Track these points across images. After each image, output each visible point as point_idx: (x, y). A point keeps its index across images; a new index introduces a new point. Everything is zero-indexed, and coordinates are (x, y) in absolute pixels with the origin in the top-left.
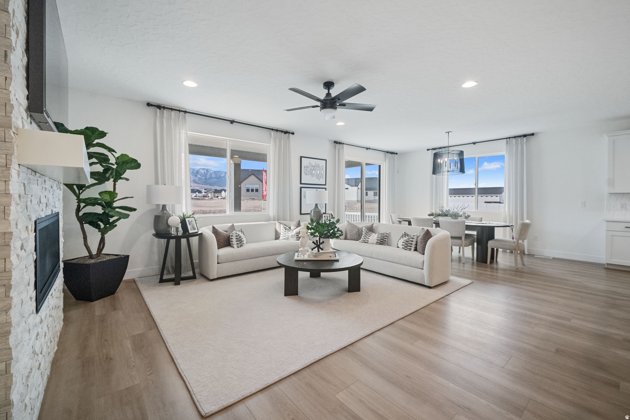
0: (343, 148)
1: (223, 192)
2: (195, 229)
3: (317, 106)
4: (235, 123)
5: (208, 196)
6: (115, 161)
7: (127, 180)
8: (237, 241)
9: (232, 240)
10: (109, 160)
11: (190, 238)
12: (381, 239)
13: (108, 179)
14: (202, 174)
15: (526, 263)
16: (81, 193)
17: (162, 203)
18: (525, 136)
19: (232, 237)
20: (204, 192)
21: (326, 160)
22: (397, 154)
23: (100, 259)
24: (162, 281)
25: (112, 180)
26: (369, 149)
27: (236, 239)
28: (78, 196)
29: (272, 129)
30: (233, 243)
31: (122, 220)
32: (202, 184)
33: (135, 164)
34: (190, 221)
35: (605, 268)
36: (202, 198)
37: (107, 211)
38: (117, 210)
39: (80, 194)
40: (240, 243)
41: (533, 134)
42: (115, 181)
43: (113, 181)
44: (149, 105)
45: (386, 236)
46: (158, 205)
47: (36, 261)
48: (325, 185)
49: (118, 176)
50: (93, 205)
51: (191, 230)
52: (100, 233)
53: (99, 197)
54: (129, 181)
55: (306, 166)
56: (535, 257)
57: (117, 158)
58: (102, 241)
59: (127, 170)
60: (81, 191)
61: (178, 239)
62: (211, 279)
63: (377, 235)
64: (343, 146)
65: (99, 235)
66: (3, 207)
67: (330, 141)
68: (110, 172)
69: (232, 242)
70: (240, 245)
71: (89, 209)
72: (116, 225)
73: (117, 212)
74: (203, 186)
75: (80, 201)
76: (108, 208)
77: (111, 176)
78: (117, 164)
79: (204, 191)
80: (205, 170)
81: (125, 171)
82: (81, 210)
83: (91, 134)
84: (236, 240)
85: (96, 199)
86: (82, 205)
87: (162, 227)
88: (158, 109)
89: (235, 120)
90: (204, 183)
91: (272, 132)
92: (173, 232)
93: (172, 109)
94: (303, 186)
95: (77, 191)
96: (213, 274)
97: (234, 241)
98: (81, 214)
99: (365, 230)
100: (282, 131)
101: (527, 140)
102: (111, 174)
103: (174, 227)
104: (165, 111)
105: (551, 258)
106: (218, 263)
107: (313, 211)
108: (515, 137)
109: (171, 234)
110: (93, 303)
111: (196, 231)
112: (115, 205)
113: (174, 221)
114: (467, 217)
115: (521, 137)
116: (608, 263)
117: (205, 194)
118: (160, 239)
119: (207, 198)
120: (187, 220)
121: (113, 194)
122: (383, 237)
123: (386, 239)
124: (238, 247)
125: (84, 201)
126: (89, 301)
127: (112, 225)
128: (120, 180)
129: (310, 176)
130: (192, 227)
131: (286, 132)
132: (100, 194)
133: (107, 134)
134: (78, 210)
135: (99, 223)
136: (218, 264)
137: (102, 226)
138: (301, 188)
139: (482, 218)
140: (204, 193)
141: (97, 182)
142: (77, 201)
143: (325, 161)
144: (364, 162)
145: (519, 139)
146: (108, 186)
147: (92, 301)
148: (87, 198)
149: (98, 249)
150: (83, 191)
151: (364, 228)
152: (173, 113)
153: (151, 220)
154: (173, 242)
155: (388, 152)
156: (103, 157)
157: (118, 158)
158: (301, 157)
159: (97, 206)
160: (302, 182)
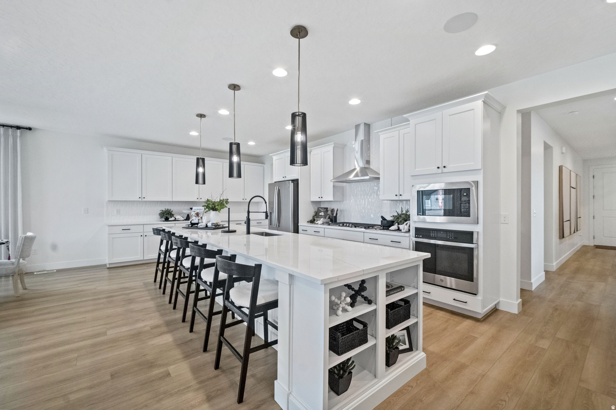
15: (27, 285)
18: (18, 128)
35: (108, 268)
41: (30, 129)
56: (36, 274)
101: (21, 133)
105: (55, 271)
108: (3, 126)
115: (13, 128)
116: (110, 262)
145: (10, 130)
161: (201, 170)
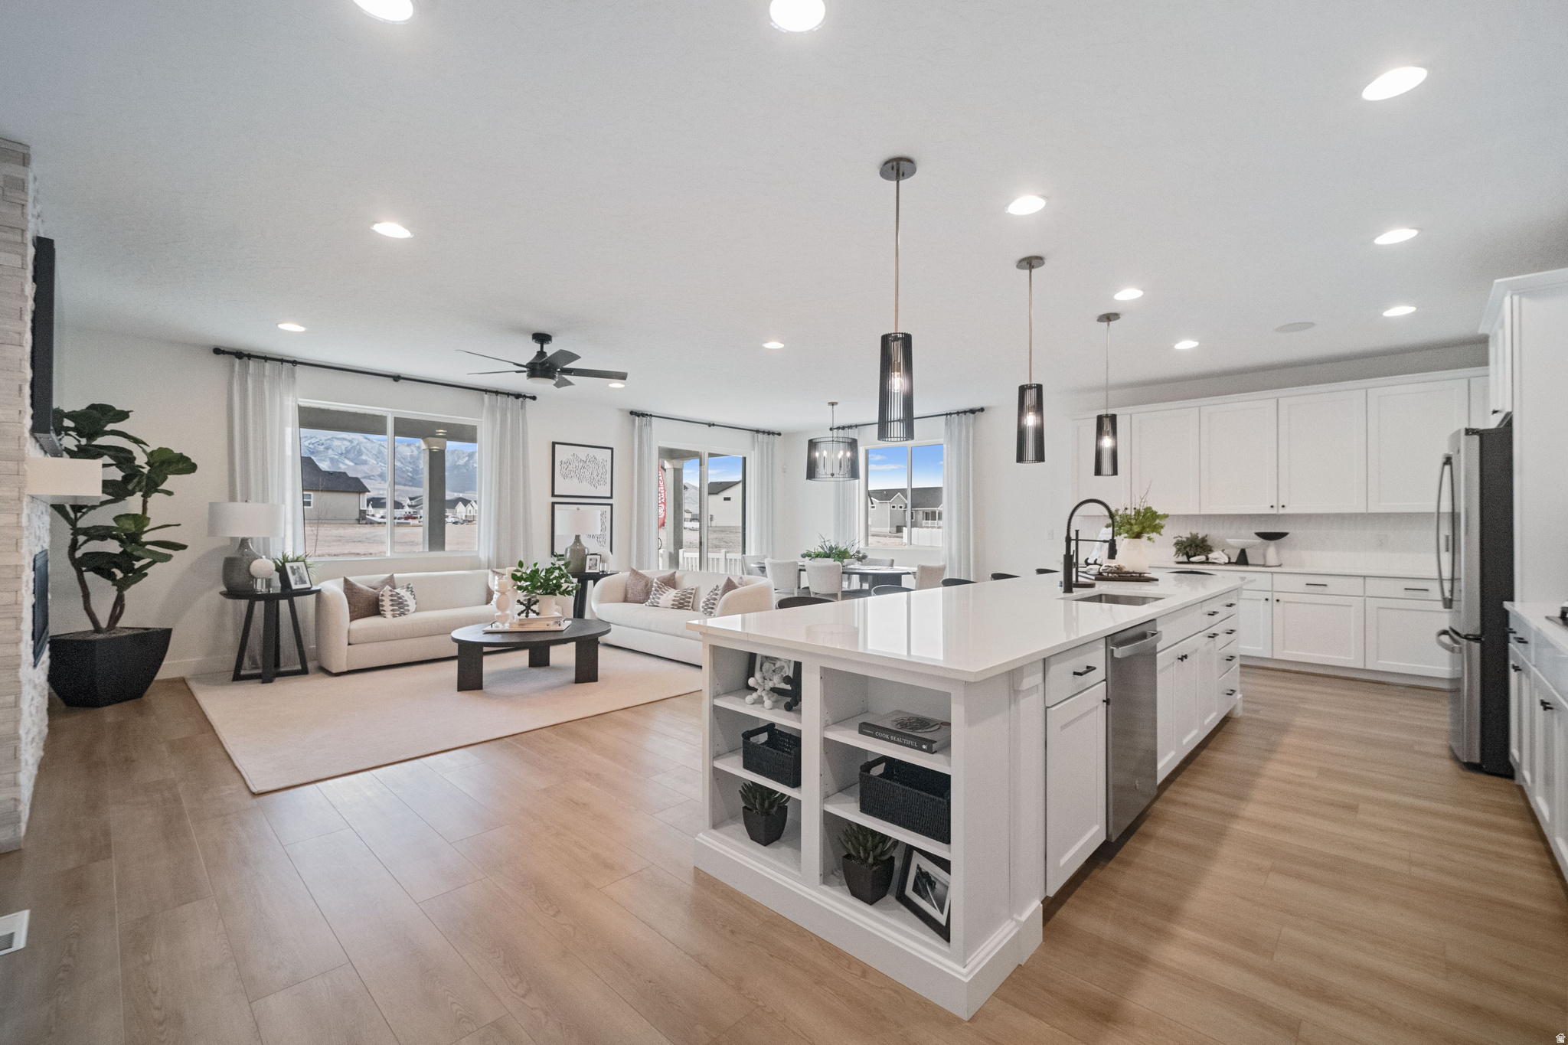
0: (651, 425)
1: (460, 504)
2: (304, 582)
3: (525, 372)
4: (401, 381)
5: (419, 516)
6: (146, 460)
7: (169, 493)
8: (392, 605)
9: (383, 603)
10: (135, 458)
11: (295, 598)
12: (681, 599)
13: (132, 493)
14: (404, 459)
16: (80, 517)
17: (241, 535)
18: (973, 411)
19: (383, 598)
20: (410, 506)
21: (612, 449)
22: (779, 434)
23: (115, 633)
24: (238, 677)
25: (139, 495)
26: (714, 425)
27: (392, 600)
28: (73, 523)
29: (486, 391)
30: (384, 608)
31: (158, 564)
32: (405, 485)
33: (185, 465)
34: (295, 567)
36: (403, 521)
37: (129, 550)
38: (148, 547)
39: (76, 519)
40: (400, 608)
41: (982, 410)
42: (145, 496)
43: (142, 496)
44: (218, 351)
45: (691, 593)
46: (233, 539)
47: (34, 606)
48: (611, 497)
49: (151, 486)
50: (103, 538)
51: (296, 584)
52: (116, 588)
53: (114, 525)
54: (172, 497)
55: (564, 460)
57: (151, 455)
58: (119, 602)
59: (169, 476)
60: (79, 514)
61: (271, 600)
62: (334, 671)
63: (676, 591)
64: (650, 421)
65: (113, 592)
66: (15, 540)
67: (621, 410)
68: (135, 481)
69: (383, 606)
70: (398, 613)
71: (95, 546)
72: (146, 574)
73: (148, 550)
74: (407, 488)
75: (76, 532)
76: (131, 543)
77: (137, 489)
78: (149, 465)
79: (409, 502)
80: (414, 449)
81: (165, 479)
82: (79, 548)
83: (99, 415)
84: (391, 603)
85: (108, 528)
86: (81, 539)
87: (239, 579)
88: (237, 360)
89: (402, 376)
90: (411, 481)
91: (486, 396)
92: (260, 587)
93: (266, 359)
94: (558, 500)
95: (72, 515)
96: (339, 664)
97: (386, 604)
98: (78, 554)
99: (656, 583)
100: (508, 394)
101: (974, 419)
102: (139, 483)
103: (262, 579)
104: (252, 363)
106: (349, 644)
107: (569, 550)
108: (958, 413)
109: (255, 591)
110: (101, 710)
111: (308, 585)
112: (145, 538)
113: (263, 567)
114: (861, 558)
115: (968, 414)
117: (411, 510)
118: (237, 600)
119: (416, 522)
120: (288, 565)
121: (141, 520)
122: (685, 595)
123: (690, 598)
124: (394, 616)
125: (85, 531)
126: (91, 707)
127: (140, 574)
128: (156, 494)
129: (575, 480)
130: (298, 579)
131: (518, 396)
132: (117, 519)
133: (130, 414)
134: (74, 546)
135: (114, 570)
136: (350, 646)
137: (119, 575)
138: (553, 504)
139: (893, 561)
140: (407, 509)
141: (112, 498)
142: (72, 531)
143: (610, 451)
144: (705, 451)
145: (964, 417)
146: (133, 504)
147: (98, 706)
148: (91, 526)
149: (111, 617)
150: (84, 514)
151: (655, 580)
152: (268, 365)
153: (219, 565)
154: (260, 607)
155: (758, 431)
156: (122, 455)
157: (152, 453)
158: (554, 444)
159: (109, 540)
160: (556, 493)
161: (1107, 442)
